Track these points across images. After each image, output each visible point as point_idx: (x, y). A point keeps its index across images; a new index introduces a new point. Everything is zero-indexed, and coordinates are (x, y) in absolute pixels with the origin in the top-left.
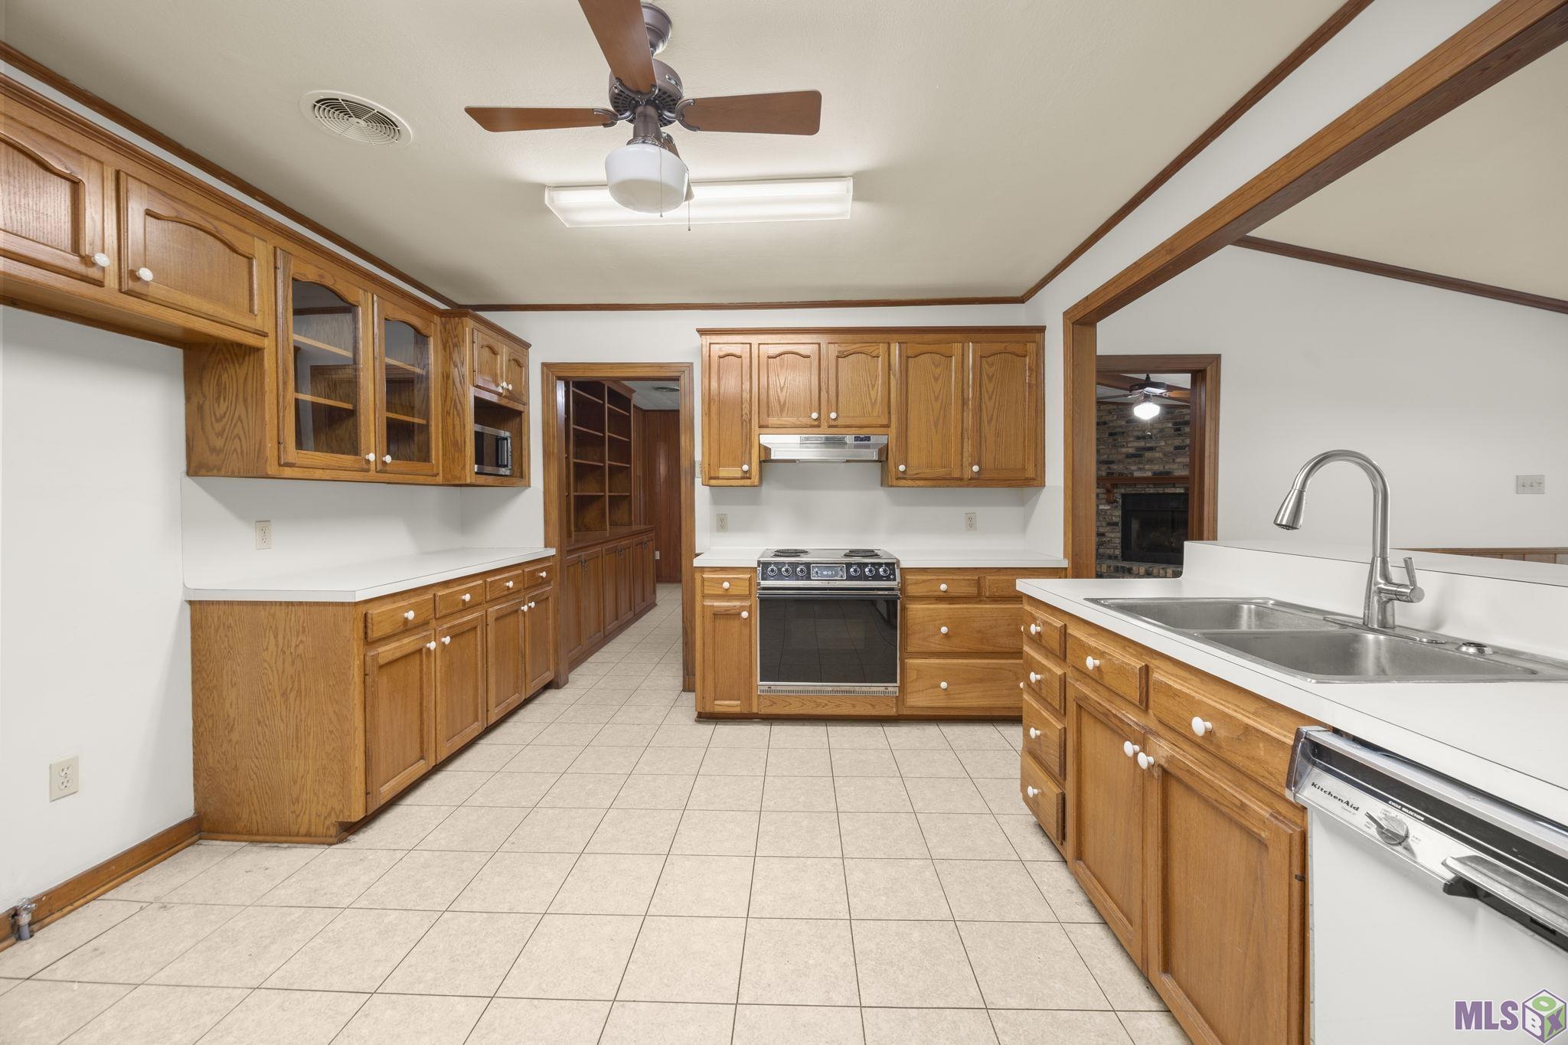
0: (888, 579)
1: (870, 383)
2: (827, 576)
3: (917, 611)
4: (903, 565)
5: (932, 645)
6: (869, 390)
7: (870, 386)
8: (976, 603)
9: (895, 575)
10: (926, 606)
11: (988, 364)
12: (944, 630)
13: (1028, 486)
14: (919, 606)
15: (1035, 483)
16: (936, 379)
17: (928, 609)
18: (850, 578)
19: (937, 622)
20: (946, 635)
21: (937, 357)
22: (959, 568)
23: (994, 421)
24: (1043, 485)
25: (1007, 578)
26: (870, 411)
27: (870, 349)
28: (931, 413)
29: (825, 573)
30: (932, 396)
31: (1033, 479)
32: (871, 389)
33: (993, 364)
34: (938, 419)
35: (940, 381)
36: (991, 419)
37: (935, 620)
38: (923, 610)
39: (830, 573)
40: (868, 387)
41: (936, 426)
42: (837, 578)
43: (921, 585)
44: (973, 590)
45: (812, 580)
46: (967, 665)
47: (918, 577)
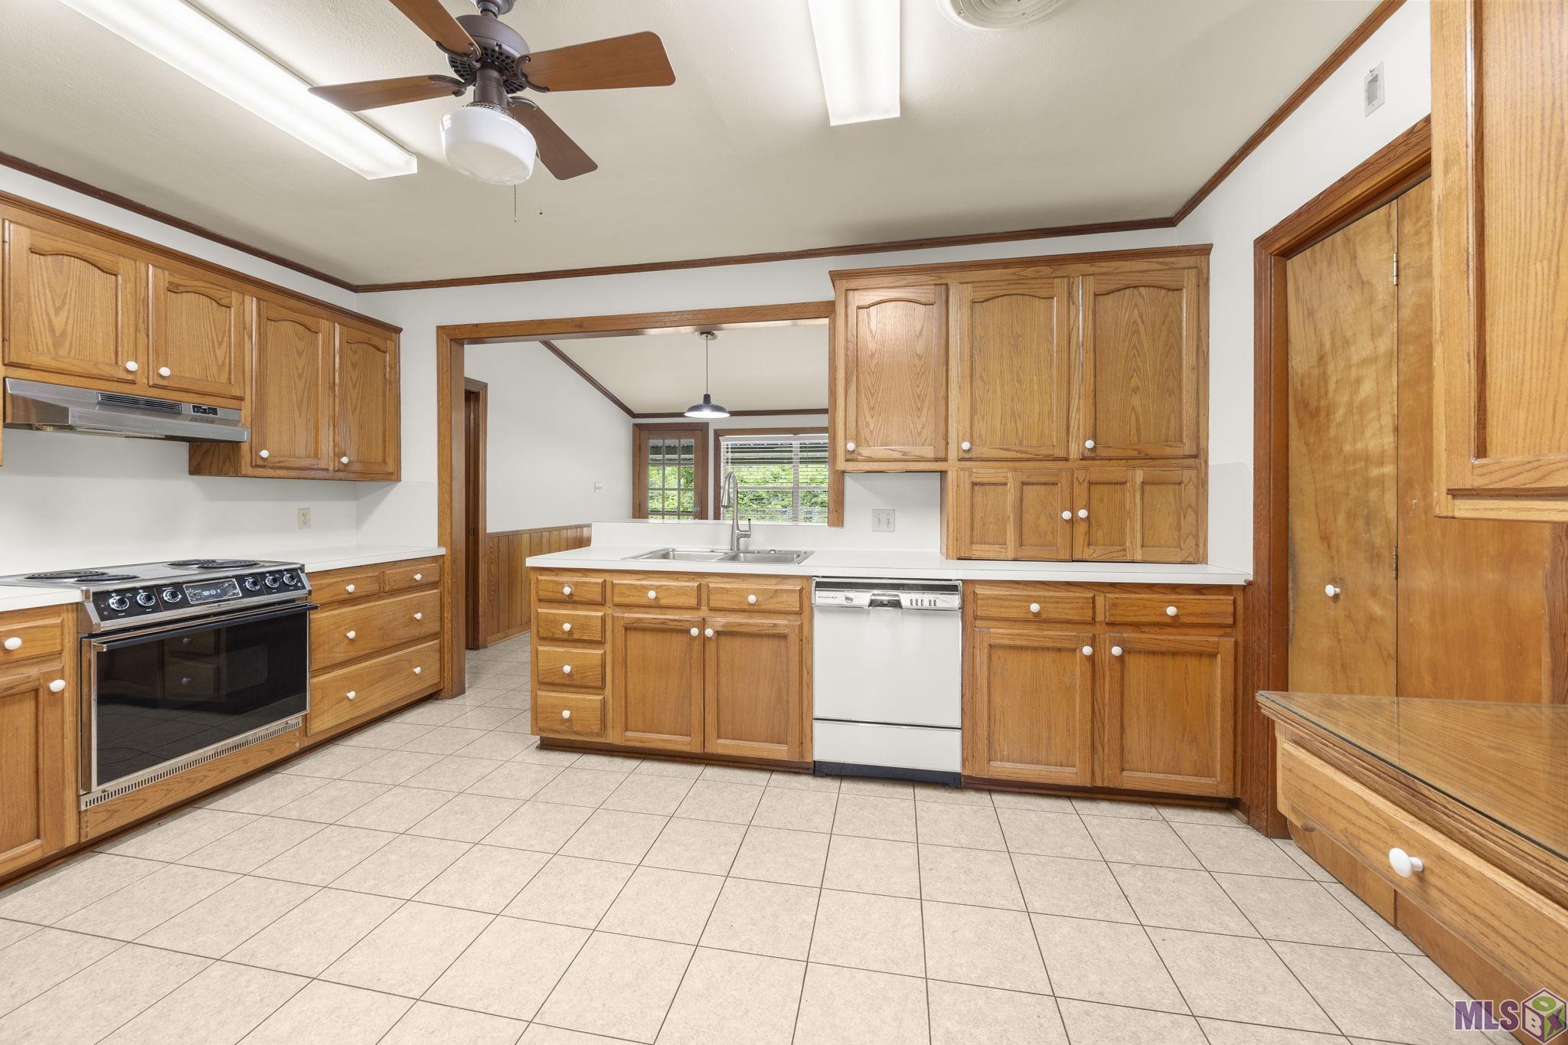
0: (296, 588)
1: (215, 337)
2: (211, 596)
3: (319, 622)
4: (307, 570)
5: (338, 655)
6: (214, 347)
7: (216, 343)
8: (376, 600)
9: (302, 583)
10: (329, 613)
11: (352, 351)
12: (351, 634)
13: (388, 480)
14: (323, 615)
15: (393, 477)
16: (300, 354)
17: (333, 616)
18: (247, 593)
19: (342, 629)
20: (352, 641)
21: (301, 329)
22: (361, 566)
23: (358, 411)
24: (399, 479)
25: (401, 570)
26: (216, 376)
27: (219, 294)
28: (294, 391)
29: (206, 593)
30: (296, 374)
31: (392, 474)
32: (216, 346)
33: (356, 352)
34: (302, 400)
35: (304, 357)
36: (355, 409)
37: (340, 627)
38: (328, 617)
39: (213, 592)
40: (213, 343)
41: (299, 408)
42: (225, 598)
43: (325, 590)
44: (374, 587)
45: (193, 606)
46: (371, 667)
47: (322, 582)
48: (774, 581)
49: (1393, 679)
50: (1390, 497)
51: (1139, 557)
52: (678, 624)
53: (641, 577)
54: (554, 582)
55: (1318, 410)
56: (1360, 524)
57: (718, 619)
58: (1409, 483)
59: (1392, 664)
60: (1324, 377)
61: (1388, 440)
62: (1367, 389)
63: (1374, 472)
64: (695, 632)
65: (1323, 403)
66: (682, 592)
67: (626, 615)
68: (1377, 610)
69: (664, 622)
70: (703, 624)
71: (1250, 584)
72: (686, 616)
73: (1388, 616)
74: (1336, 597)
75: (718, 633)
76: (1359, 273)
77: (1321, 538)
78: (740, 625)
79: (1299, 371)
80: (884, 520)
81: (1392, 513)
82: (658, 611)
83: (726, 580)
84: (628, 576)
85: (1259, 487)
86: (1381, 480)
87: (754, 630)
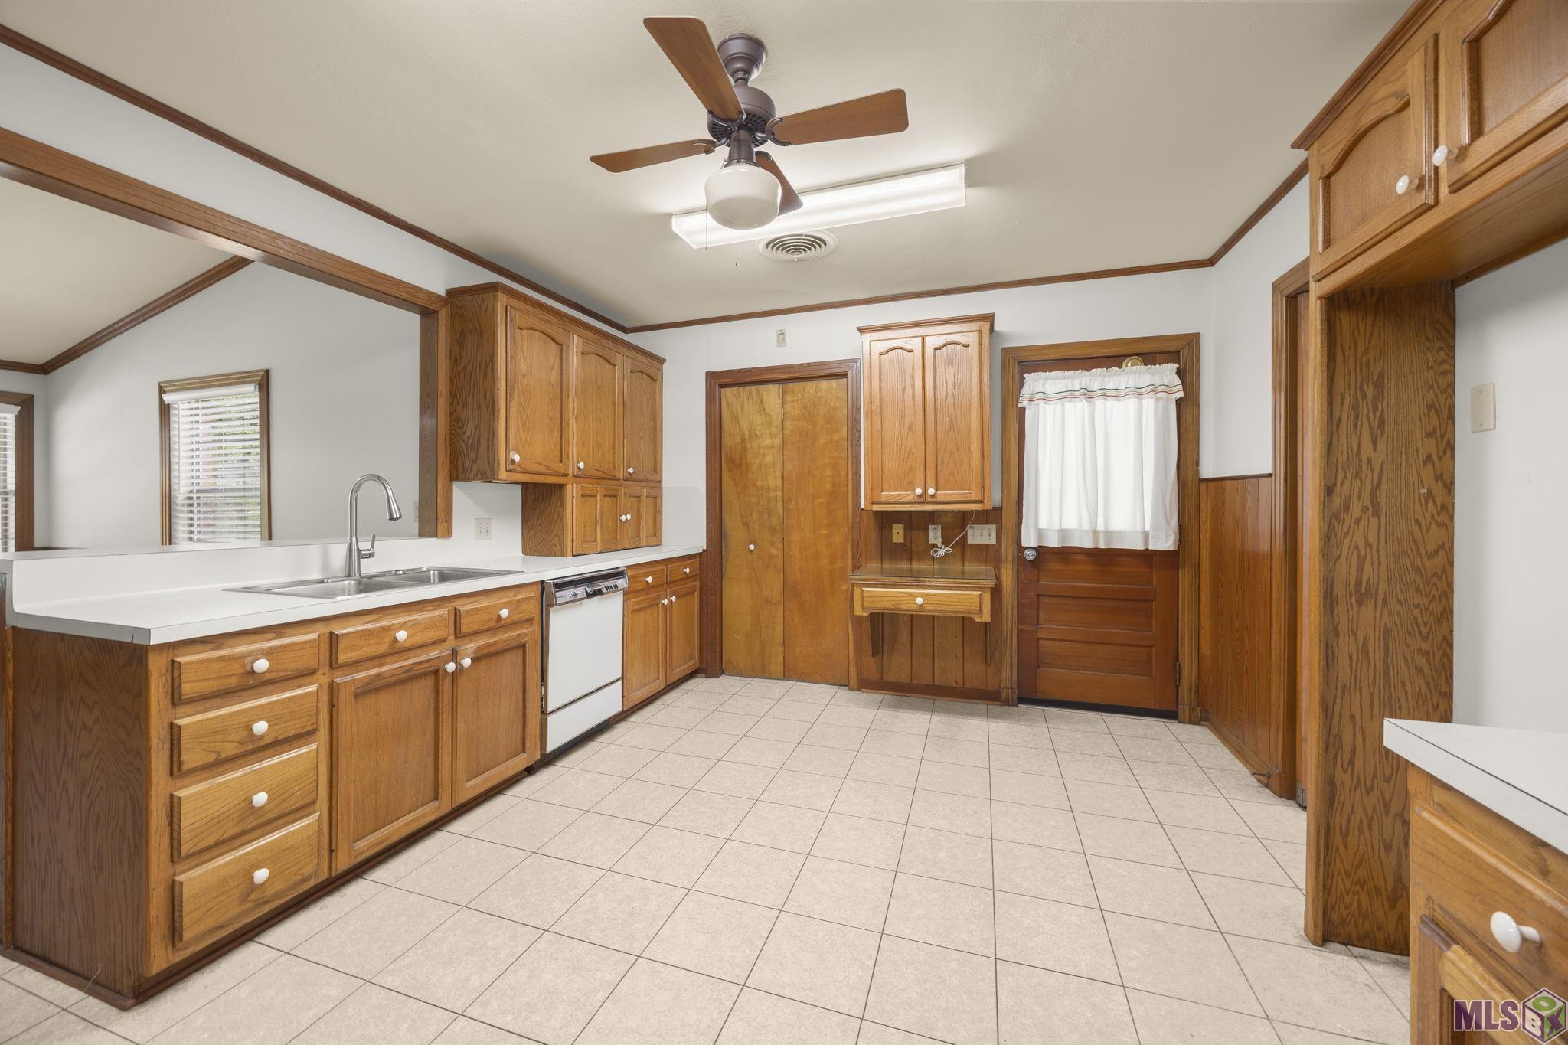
48: (512, 593)
49: (782, 579)
50: (780, 504)
51: (644, 544)
52: (427, 665)
53: (374, 617)
54: (222, 659)
55: (740, 465)
56: (766, 516)
57: (468, 646)
58: (789, 499)
59: (781, 573)
60: (745, 450)
61: (779, 481)
62: (769, 459)
63: (772, 494)
64: (451, 667)
65: (744, 461)
66: (432, 625)
67: (357, 676)
68: (774, 551)
69: (410, 669)
70: (454, 655)
71: (704, 551)
72: (433, 653)
73: (780, 553)
74: (751, 551)
75: (474, 660)
76: (764, 408)
77: (743, 524)
78: (490, 645)
79: (729, 445)
80: (484, 530)
81: (781, 511)
82: (396, 657)
83: (472, 599)
84: (355, 620)
85: (711, 500)
86: (776, 498)
87: (500, 647)
